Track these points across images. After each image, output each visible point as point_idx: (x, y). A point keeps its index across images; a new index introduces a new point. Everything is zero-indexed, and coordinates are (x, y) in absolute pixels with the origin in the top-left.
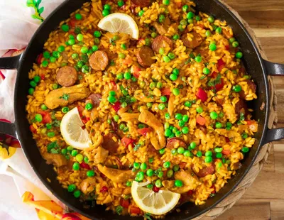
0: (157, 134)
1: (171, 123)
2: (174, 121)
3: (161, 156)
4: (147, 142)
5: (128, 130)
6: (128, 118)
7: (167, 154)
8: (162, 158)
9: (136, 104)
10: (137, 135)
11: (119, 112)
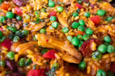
0: (65, 52)
1: (72, 34)
2: (73, 32)
3: (86, 69)
4: (61, 63)
5: (31, 62)
6: (26, 47)
7: (90, 64)
8: (88, 72)
9: (29, 36)
10: (45, 61)
11: (12, 48)
